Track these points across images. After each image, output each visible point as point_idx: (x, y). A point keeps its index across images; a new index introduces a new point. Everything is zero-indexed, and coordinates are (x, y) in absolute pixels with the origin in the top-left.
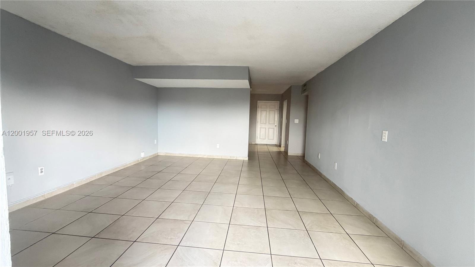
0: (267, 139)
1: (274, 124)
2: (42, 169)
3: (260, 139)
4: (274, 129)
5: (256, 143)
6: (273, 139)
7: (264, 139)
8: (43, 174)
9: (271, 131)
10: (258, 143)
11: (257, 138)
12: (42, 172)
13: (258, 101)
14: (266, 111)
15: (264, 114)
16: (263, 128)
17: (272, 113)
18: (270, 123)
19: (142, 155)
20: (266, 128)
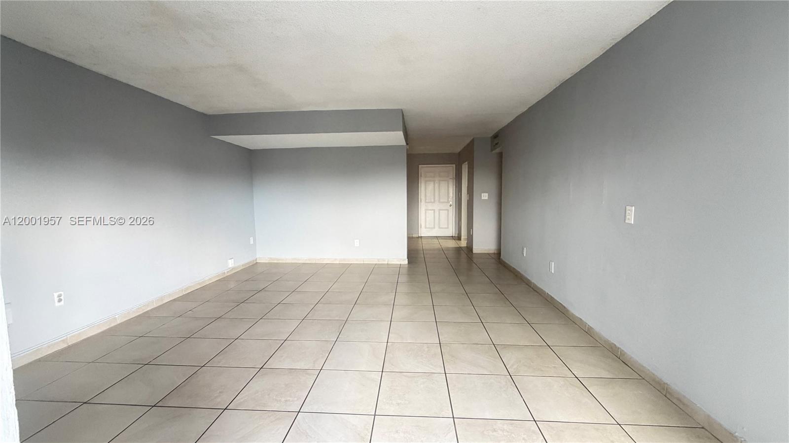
0: (437, 228)
1: (448, 202)
2: (60, 296)
3: (426, 228)
4: (448, 210)
5: (420, 236)
6: (448, 228)
7: (432, 228)
8: (62, 303)
9: (444, 213)
10: (422, 236)
11: (421, 228)
12: (60, 300)
13: (420, 166)
14: (434, 181)
15: (430, 186)
16: (430, 210)
17: (444, 185)
18: (441, 201)
19: (230, 264)
20: (434, 210)
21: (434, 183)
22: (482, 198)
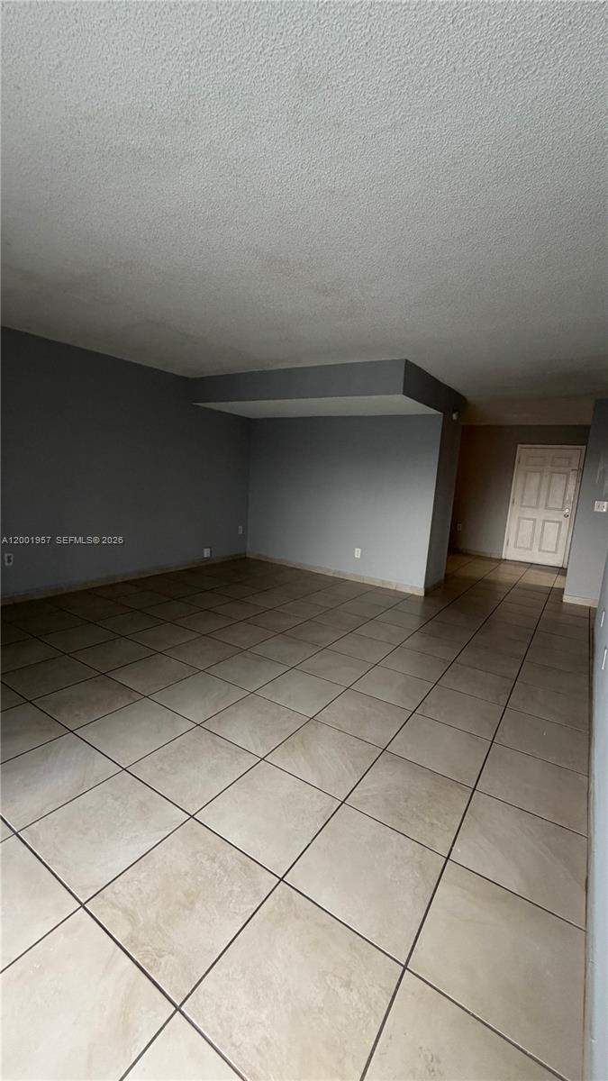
0: (536, 550)
1: (563, 509)
2: (9, 557)
3: (515, 546)
4: (560, 523)
5: (503, 557)
6: (555, 552)
7: (526, 549)
8: (11, 564)
9: (551, 529)
10: (507, 558)
11: (507, 544)
12: (9, 561)
13: (519, 446)
14: (541, 472)
15: (534, 481)
16: (529, 519)
17: (559, 481)
18: (551, 506)
19: (205, 553)
20: (534, 520)
21: (541, 478)
22: (595, 510)
